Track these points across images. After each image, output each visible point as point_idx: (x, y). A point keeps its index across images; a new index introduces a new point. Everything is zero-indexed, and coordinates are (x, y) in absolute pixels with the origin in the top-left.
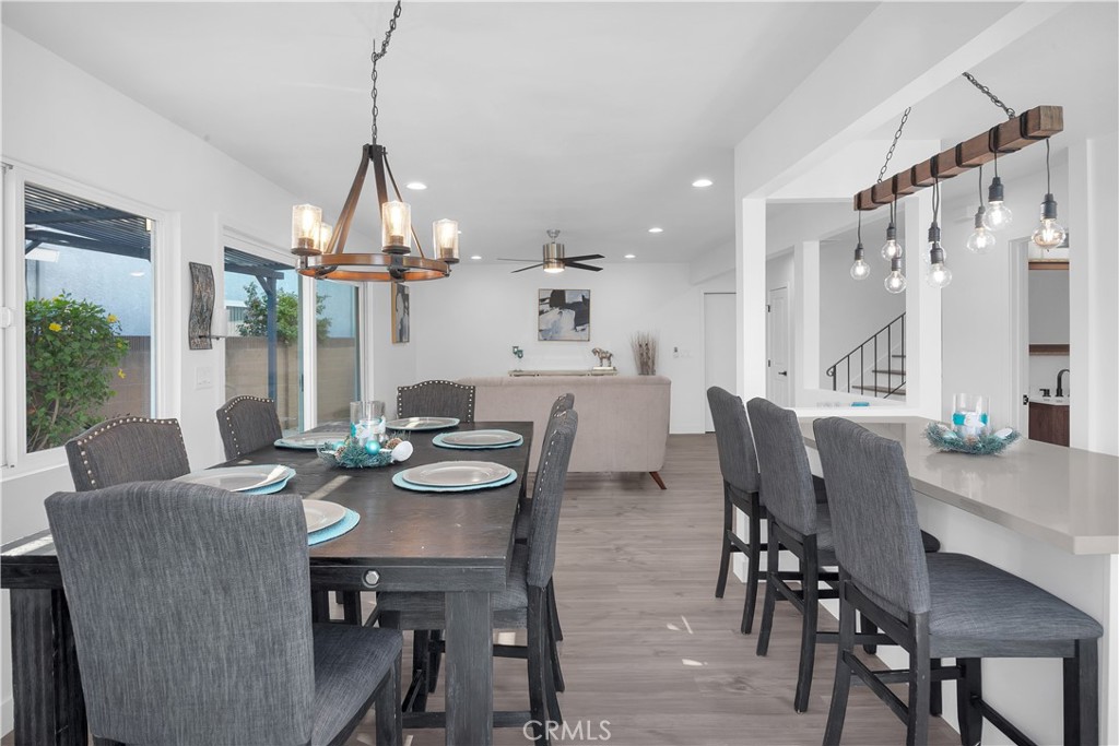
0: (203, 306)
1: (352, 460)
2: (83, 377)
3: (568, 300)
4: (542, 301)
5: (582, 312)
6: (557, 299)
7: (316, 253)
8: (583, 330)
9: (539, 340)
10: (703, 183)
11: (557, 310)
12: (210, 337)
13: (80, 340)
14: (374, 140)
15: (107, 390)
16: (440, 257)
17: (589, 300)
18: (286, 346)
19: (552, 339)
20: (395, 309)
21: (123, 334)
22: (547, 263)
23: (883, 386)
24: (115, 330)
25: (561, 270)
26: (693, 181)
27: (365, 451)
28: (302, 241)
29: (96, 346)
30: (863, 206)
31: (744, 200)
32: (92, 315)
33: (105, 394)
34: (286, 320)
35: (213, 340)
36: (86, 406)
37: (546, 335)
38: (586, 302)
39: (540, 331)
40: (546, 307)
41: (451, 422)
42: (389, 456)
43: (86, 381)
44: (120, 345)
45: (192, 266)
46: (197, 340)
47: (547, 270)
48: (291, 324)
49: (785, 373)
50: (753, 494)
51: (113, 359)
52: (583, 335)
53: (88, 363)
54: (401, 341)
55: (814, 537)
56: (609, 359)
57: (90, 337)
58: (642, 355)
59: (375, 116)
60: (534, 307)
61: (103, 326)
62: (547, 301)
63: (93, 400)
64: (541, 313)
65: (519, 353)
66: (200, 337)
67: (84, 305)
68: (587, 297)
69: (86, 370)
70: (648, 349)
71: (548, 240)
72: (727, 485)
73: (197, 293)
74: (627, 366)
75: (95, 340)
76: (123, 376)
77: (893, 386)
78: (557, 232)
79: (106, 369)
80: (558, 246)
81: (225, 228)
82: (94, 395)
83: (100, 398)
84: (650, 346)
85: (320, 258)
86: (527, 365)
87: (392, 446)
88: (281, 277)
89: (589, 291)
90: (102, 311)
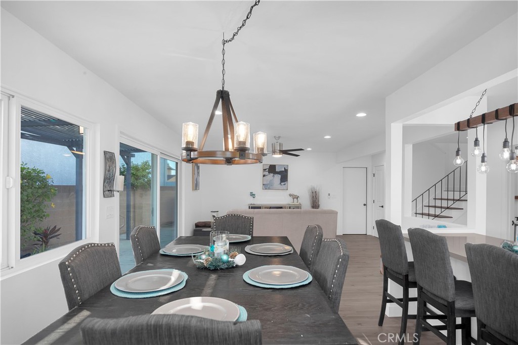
0: (110, 175)
1: (213, 266)
2: (33, 207)
3: (277, 170)
4: (265, 170)
5: (284, 176)
6: (272, 169)
7: (195, 150)
8: (285, 184)
9: (263, 189)
10: (361, 115)
11: (272, 174)
12: (113, 191)
13: (31, 188)
14: (223, 88)
15: (45, 214)
16: (257, 153)
17: (287, 170)
18: (134, 190)
19: (269, 189)
20: (193, 174)
21: (54, 184)
22: (274, 152)
23: (432, 213)
24: (50, 183)
25: (281, 156)
26: (357, 114)
27: (221, 260)
28: (188, 143)
29: (40, 191)
30: (461, 129)
31: (392, 124)
32: (38, 175)
33: (44, 216)
34: (134, 177)
35: (114, 192)
36: (34, 222)
37: (266, 187)
38: (286, 171)
39: (263, 185)
40: (267, 173)
41: (246, 237)
42: (234, 263)
43: (34, 209)
44: (52, 191)
45: (105, 153)
46: (107, 192)
47: (274, 156)
48: (137, 179)
49: (382, 207)
50: (405, 275)
51: (49, 198)
52: (284, 187)
53: (35, 200)
54: (196, 189)
55: (454, 302)
56: (297, 198)
57: (37, 187)
58: (313, 197)
59: (223, 75)
60: (261, 173)
61: (44, 180)
62: (267, 170)
63: (38, 219)
64: (264, 176)
65: (252, 195)
66: (109, 191)
67: (34, 170)
68: (286, 168)
69: (35, 204)
70: (316, 194)
71: (275, 141)
72: (385, 268)
73: (108, 168)
74: (306, 202)
75: (39, 188)
76: (53, 206)
77: (437, 214)
78: (279, 137)
79: (46, 203)
80: (280, 144)
81: (121, 133)
82: (38, 216)
83: (42, 217)
84: (317, 193)
85: (196, 153)
86: (257, 201)
87: (233, 257)
88: (134, 156)
89: (288, 166)
90: (43, 173)
